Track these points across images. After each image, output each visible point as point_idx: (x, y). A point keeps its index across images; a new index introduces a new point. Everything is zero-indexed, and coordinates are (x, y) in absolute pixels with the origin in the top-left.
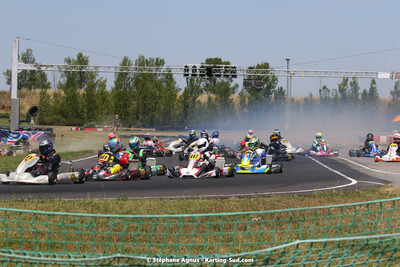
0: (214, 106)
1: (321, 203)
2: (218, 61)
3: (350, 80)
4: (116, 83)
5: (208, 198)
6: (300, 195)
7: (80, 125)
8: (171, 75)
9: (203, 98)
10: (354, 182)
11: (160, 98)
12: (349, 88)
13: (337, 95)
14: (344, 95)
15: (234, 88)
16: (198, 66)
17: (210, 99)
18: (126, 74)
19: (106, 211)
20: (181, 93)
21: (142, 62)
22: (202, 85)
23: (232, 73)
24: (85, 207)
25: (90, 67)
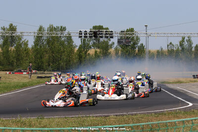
0: (99, 56)
1: (170, 118)
2: (101, 27)
3: (186, 38)
4: (35, 42)
5: (96, 117)
6: (156, 113)
7: (12, 70)
8: (70, 37)
9: (92, 52)
10: (191, 104)
11: (64, 52)
12: (186, 43)
13: (178, 48)
14: (183, 49)
15: (111, 45)
16: (88, 31)
17: (96, 52)
18: (42, 37)
19: (30, 126)
20: (77, 49)
21: (52, 29)
22: (91, 43)
23: (110, 35)
24: (17, 123)
25: (18, 33)
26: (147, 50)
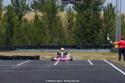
0: (40, 23)
9: (30, 16)
17: (36, 17)
26: (119, 14)
